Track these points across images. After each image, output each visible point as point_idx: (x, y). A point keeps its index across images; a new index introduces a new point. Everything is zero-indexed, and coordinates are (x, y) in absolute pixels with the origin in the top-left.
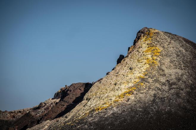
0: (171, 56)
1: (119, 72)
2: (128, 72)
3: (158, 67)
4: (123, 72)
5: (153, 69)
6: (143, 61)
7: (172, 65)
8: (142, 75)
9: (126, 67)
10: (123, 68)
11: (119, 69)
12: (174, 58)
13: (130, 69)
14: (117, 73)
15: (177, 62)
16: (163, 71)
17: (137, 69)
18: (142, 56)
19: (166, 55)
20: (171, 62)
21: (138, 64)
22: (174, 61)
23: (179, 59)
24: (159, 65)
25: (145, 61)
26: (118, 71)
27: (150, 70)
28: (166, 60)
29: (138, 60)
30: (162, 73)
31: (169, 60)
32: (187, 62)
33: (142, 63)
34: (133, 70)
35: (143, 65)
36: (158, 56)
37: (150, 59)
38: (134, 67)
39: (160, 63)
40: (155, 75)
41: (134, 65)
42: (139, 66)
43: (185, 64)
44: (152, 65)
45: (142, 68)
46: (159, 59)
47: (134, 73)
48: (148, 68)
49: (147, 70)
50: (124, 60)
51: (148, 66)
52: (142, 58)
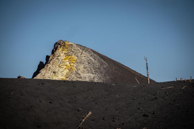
0: (84, 63)
1: (45, 75)
2: (52, 75)
3: (75, 71)
4: (48, 75)
5: (72, 73)
6: (63, 66)
7: (85, 70)
8: (64, 78)
9: (50, 71)
10: (48, 72)
11: (44, 72)
12: (86, 65)
13: (54, 72)
14: (44, 76)
15: (89, 68)
16: (79, 74)
17: (59, 73)
18: (62, 63)
19: (80, 63)
20: (85, 68)
21: (59, 69)
22: (87, 67)
23: (90, 66)
24: (76, 70)
25: (65, 67)
26: (43, 74)
27: (70, 74)
28: (81, 67)
29: (59, 66)
30: (79, 76)
31: (83, 67)
32: (96, 68)
33: (62, 69)
34: (57, 74)
35: (64, 70)
36: (74, 63)
37: (69, 65)
38: (57, 71)
39: (77, 69)
40: (74, 78)
41: (57, 70)
42: (61, 71)
43: (95, 69)
44: (70, 70)
45: (63, 72)
46: (75, 66)
47: (58, 76)
48: (68, 72)
49: (67, 74)
50: (47, 66)
51: (68, 71)
52: (62, 64)
